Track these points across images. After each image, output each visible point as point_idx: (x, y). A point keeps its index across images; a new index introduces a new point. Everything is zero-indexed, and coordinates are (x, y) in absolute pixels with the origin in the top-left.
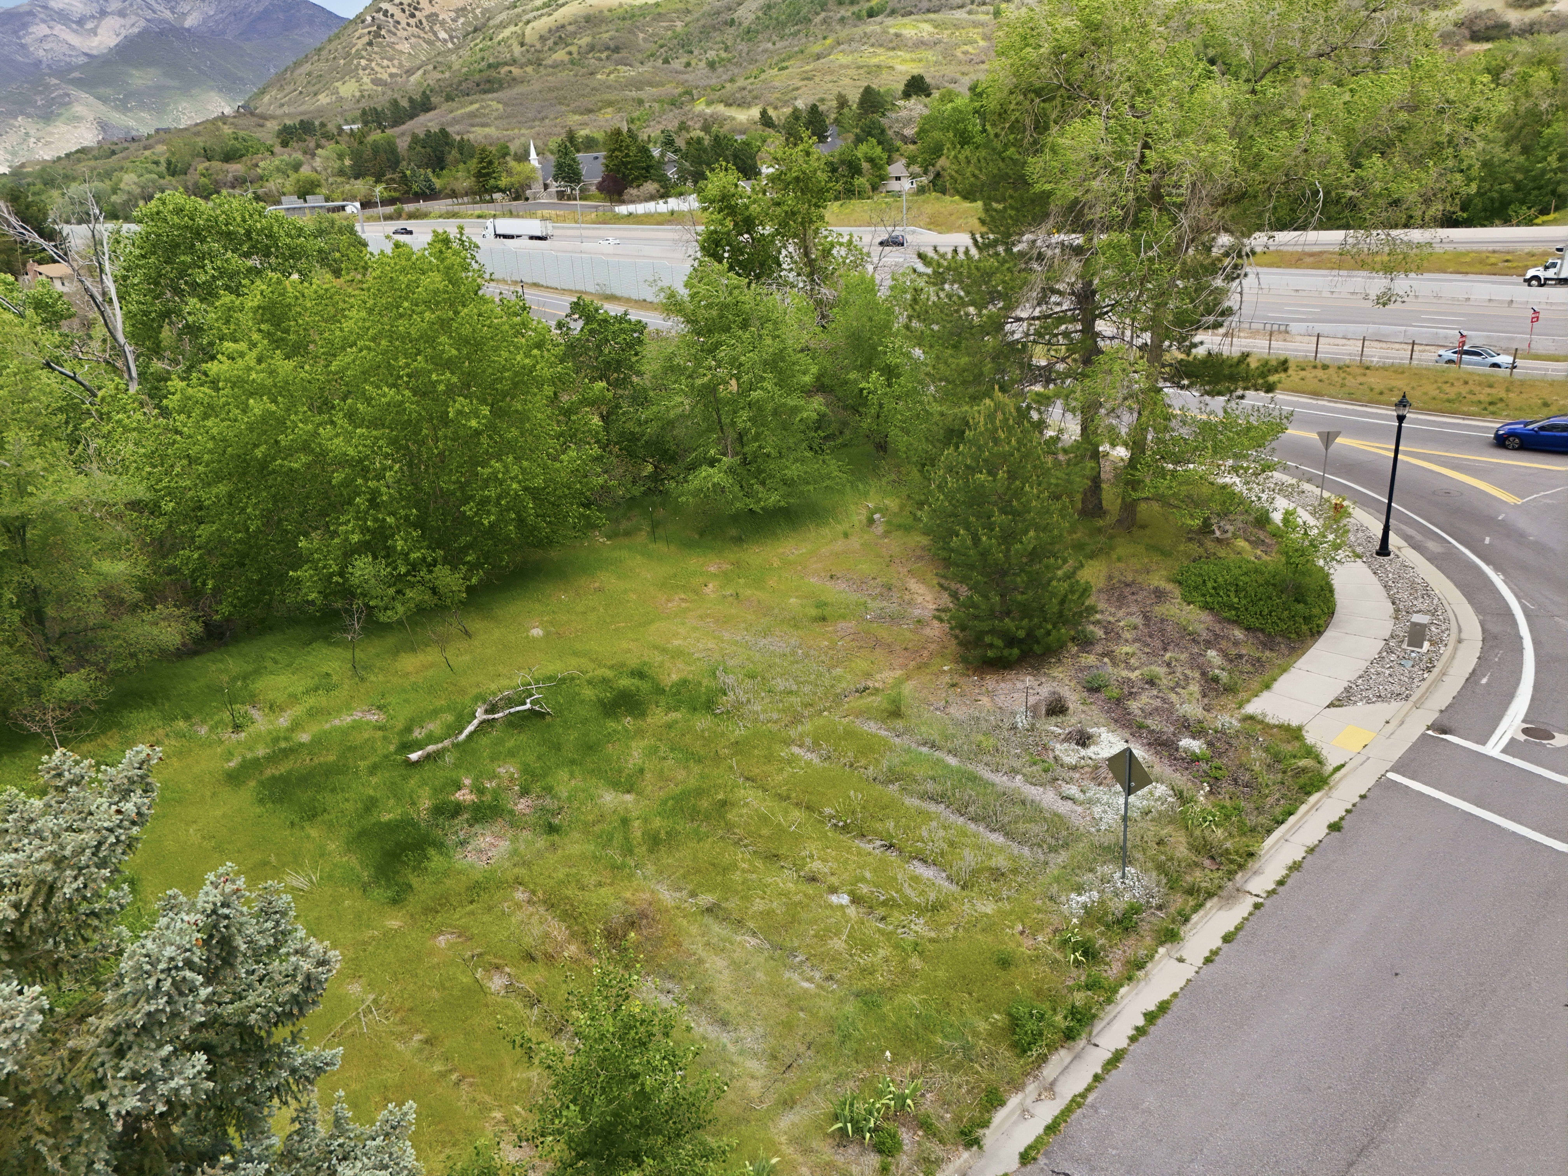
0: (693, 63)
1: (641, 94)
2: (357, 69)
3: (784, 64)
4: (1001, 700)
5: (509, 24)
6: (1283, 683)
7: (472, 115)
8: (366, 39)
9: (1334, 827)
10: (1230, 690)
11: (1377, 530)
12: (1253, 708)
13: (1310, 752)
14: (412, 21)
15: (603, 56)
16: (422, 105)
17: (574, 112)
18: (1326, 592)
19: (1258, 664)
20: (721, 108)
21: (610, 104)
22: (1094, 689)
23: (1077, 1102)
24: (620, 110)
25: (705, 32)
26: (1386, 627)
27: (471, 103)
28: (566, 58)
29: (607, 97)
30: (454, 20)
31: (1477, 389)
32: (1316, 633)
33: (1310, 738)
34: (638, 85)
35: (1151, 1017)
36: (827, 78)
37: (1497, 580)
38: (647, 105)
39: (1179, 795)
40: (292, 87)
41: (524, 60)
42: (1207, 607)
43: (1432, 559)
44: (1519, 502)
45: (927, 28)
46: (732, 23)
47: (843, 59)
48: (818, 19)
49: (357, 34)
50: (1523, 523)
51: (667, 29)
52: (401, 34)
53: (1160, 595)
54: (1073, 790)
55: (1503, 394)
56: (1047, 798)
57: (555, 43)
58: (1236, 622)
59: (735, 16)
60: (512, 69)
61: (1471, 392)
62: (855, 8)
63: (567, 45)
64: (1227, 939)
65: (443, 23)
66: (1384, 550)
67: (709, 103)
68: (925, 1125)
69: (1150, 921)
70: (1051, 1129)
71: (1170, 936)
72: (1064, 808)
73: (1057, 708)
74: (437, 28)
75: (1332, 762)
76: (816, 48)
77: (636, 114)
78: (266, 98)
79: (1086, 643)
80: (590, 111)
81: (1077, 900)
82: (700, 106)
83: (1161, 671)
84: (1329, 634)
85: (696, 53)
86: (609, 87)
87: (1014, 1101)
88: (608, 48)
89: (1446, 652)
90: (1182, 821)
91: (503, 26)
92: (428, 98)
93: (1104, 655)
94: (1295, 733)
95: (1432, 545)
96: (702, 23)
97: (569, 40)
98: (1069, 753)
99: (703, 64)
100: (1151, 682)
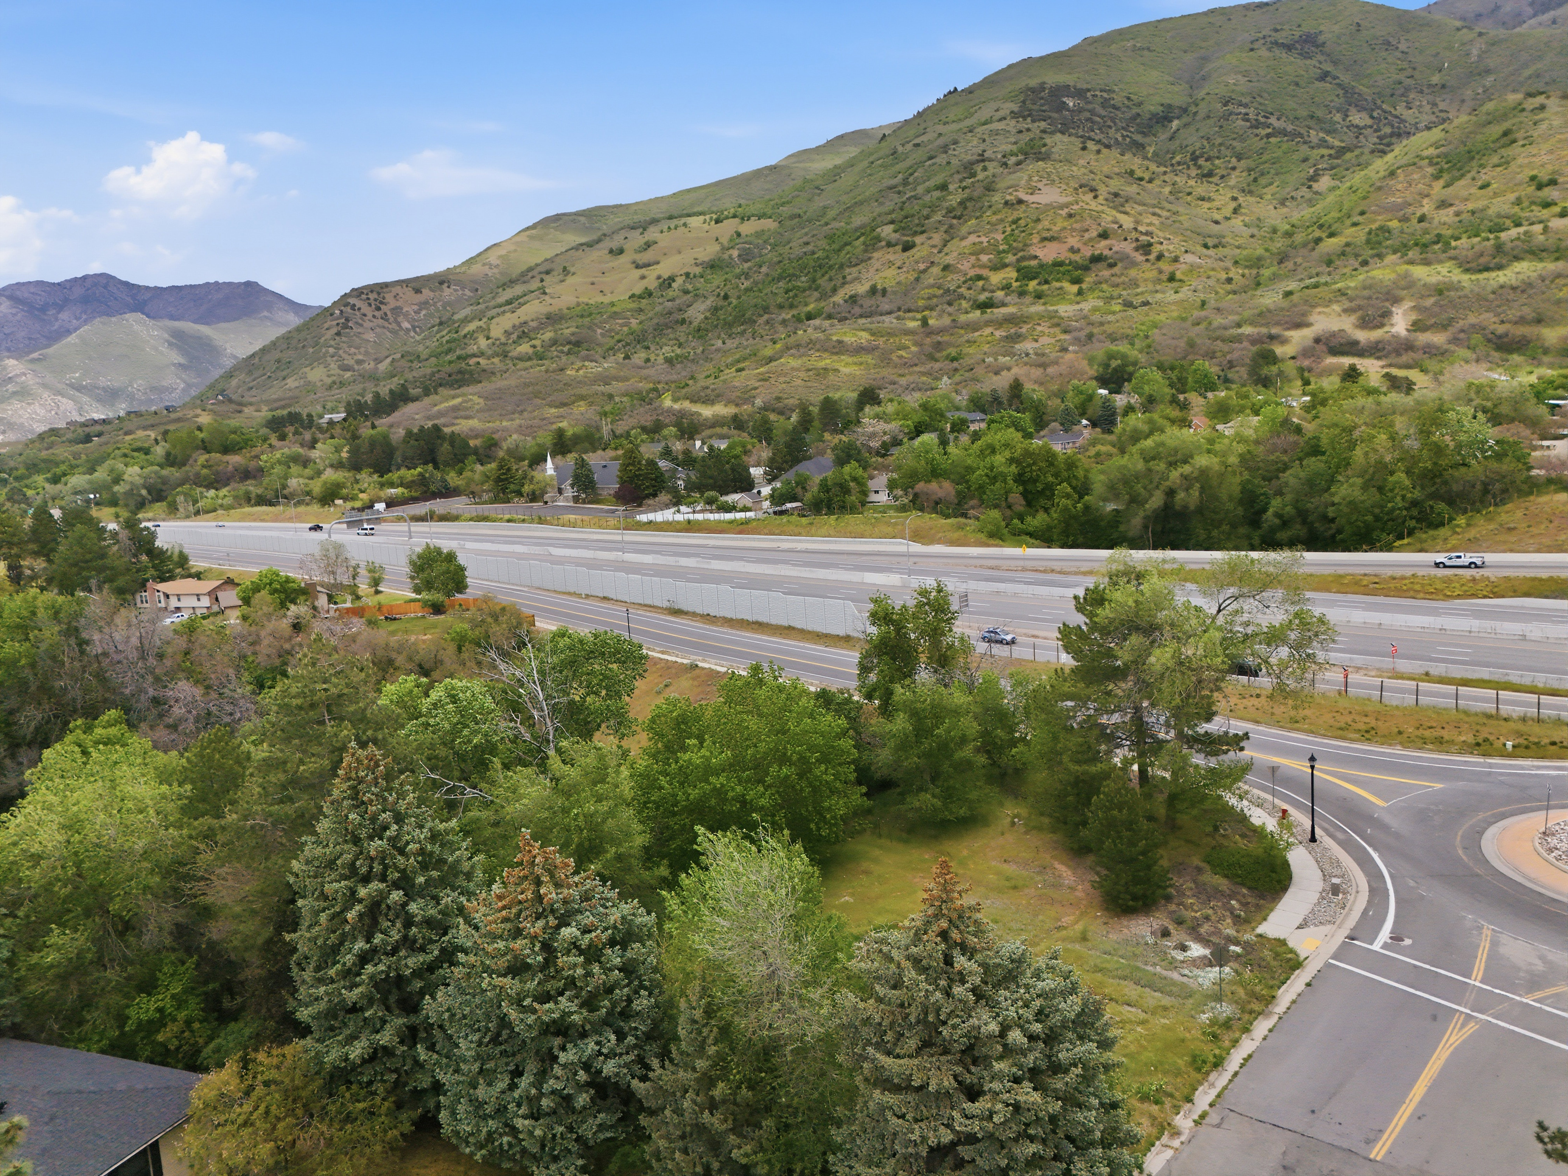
0: (652, 359)
1: (607, 389)
2: (325, 356)
3: (741, 365)
4: (1133, 930)
5: (473, 319)
6: (1273, 917)
7: (455, 409)
8: (334, 330)
9: (1308, 985)
10: (1247, 921)
11: (1308, 824)
12: (1260, 930)
13: (1292, 951)
14: (377, 313)
15: (566, 349)
16: (401, 397)
17: (551, 406)
18: (1286, 865)
19: (1258, 907)
20: (686, 405)
21: (582, 398)
22: (1180, 922)
23: (1225, 1088)
24: (591, 404)
25: (659, 330)
26: (1319, 885)
27: (454, 397)
28: (531, 351)
29: (578, 391)
30: (417, 312)
31: (1357, 718)
32: (1285, 889)
33: (1291, 944)
34: (606, 380)
35: (1246, 1060)
36: (782, 379)
37: (1375, 856)
38: (617, 399)
39: (1236, 971)
40: (260, 372)
41: (490, 352)
42: (1226, 876)
43: (1340, 843)
44: (1385, 805)
45: (865, 335)
46: (683, 321)
47: (794, 363)
48: (761, 320)
49: (326, 325)
50: (1388, 819)
51: (622, 325)
52: (367, 324)
53: (1199, 870)
54: (1186, 972)
55: (1373, 723)
56: (1175, 976)
57: (519, 337)
58: (1243, 884)
59: (686, 316)
60: (481, 360)
61: (1354, 721)
62: (795, 312)
63: (531, 339)
64: (1270, 1031)
65: (406, 315)
66: (1313, 839)
67: (675, 400)
68: (1171, 1095)
69: (1236, 1025)
70: (1219, 1096)
71: (1246, 1030)
72: (1185, 979)
73: (1166, 934)
74: (400, 319)
75: (1302, 956)
76: (768, 352)
77: (608, 408)
78: (234, 382)
79: (1168, 898)
80: (564, 405)
81: (1204, 1017)
82: (667, 402)
83: (1210, 912)
84: (1291, 890)
85: (653, 348)
86: (579, 382)
87: (1201, 1088)
88: (569, 343)
89: (1351, 898)
90: (1241, 983)
91: (466, 320)
92: (407, 389)
93: (1179, 905)
94: (1283, 943)
95: (1340, 835)
96: (655, 321)
97: (532, 335)
98: (1179, 956)
99: (661, 360)
100: (1207, 918)
